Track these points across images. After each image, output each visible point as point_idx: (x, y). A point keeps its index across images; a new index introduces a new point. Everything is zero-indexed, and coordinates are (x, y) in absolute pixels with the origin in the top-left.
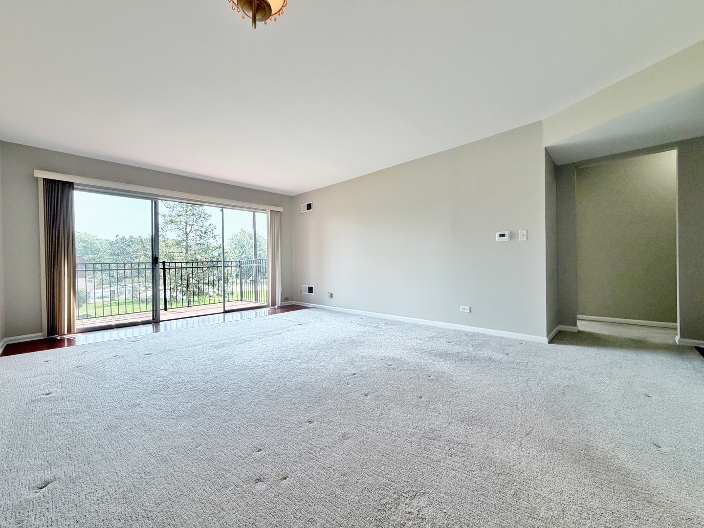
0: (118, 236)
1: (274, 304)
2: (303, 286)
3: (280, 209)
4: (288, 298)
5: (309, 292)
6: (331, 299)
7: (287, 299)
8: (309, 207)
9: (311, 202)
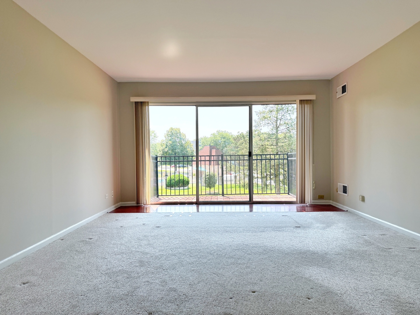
0: (239, 132)
1: (303, 201)
2: (338, 183)
3: (312, 97)
4: (323, 196)
5: (343, 192)
6: (362, 203)
7: (321, 197)
8: (344, 89)
9: (346, 84)
